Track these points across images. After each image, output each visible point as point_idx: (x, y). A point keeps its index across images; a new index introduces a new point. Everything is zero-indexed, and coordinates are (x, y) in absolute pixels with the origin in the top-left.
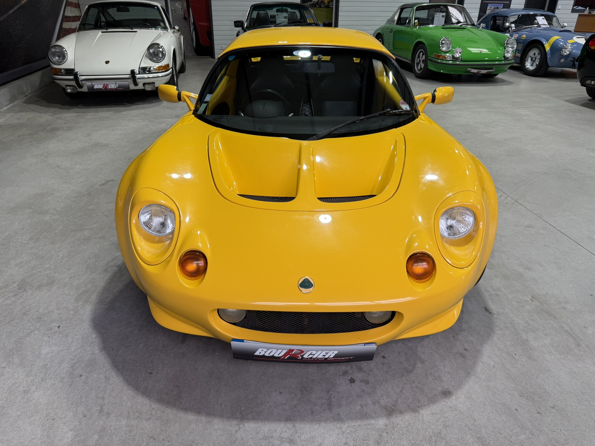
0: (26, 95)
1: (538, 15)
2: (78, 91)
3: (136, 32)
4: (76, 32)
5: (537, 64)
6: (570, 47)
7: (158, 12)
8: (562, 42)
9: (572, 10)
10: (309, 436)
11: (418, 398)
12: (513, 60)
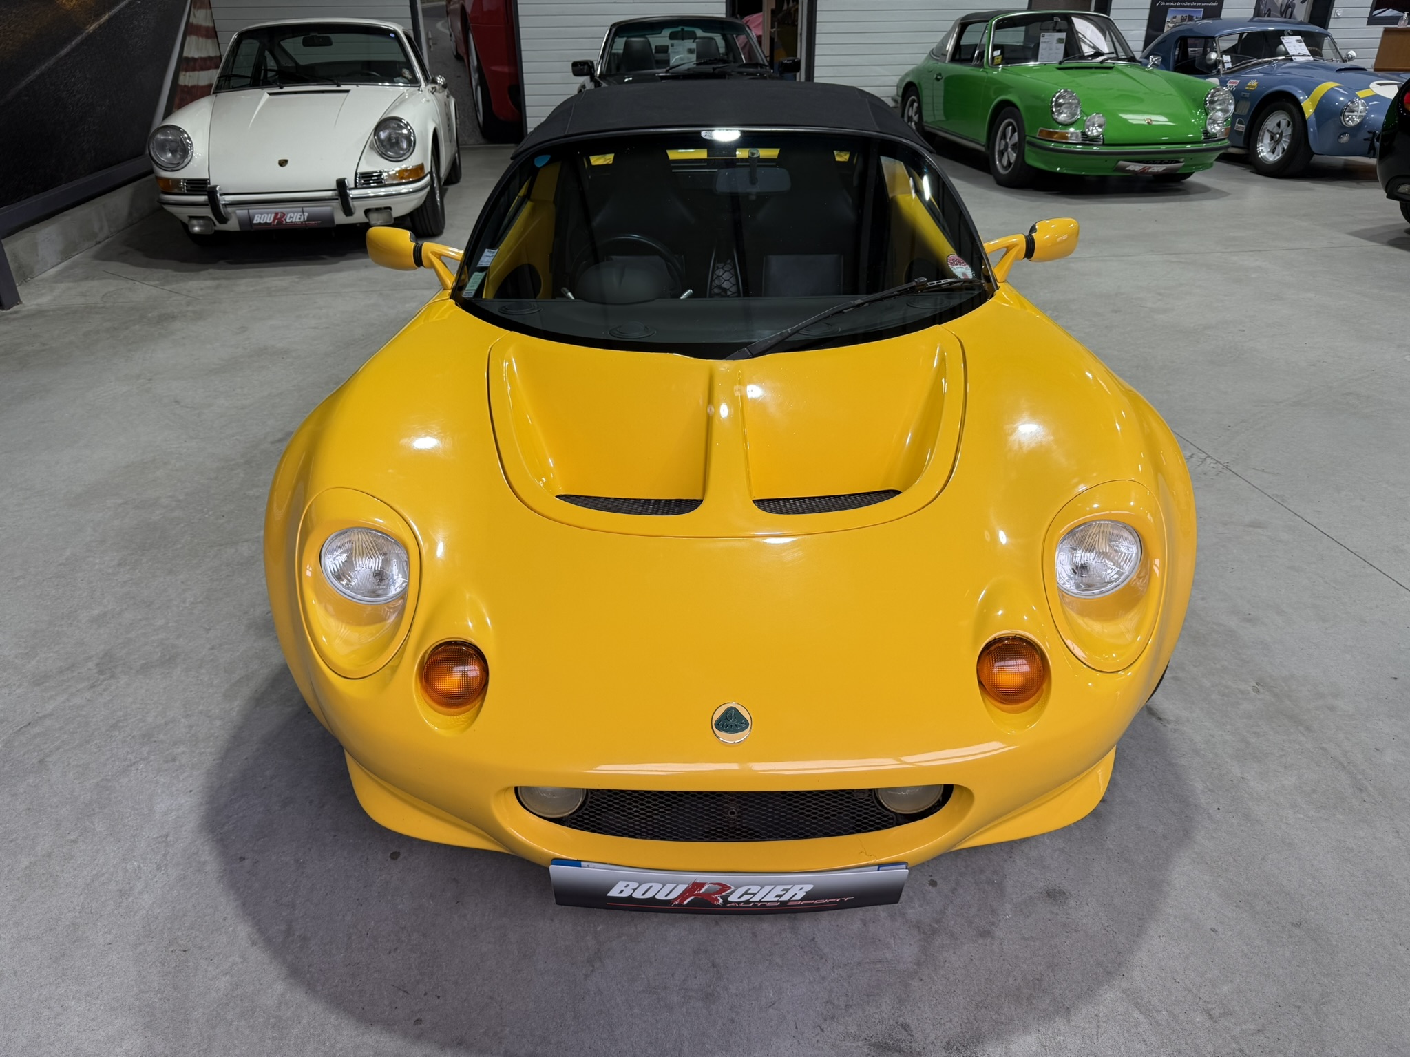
0: (98, 240)
1: (1286, 33)
2: (216, 228)
3: (347, 91)
4: (210, 94)
5: (1284, 148)
6: (1361, 108)
7: (396, 44)
8: (1343, 95)
9: (1368, 18)
10: (748, 985)
11: (991, 906)
12: (1226, 141)
